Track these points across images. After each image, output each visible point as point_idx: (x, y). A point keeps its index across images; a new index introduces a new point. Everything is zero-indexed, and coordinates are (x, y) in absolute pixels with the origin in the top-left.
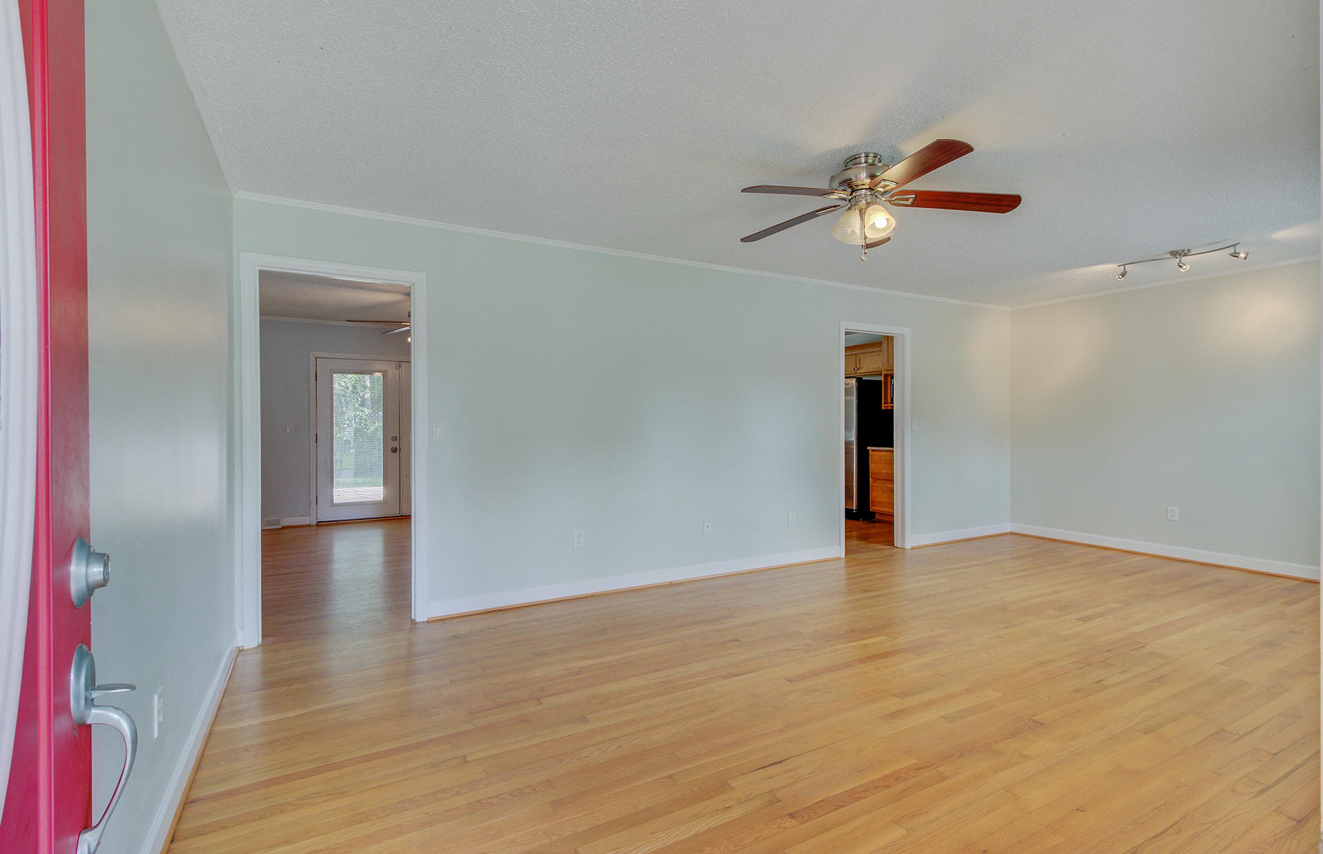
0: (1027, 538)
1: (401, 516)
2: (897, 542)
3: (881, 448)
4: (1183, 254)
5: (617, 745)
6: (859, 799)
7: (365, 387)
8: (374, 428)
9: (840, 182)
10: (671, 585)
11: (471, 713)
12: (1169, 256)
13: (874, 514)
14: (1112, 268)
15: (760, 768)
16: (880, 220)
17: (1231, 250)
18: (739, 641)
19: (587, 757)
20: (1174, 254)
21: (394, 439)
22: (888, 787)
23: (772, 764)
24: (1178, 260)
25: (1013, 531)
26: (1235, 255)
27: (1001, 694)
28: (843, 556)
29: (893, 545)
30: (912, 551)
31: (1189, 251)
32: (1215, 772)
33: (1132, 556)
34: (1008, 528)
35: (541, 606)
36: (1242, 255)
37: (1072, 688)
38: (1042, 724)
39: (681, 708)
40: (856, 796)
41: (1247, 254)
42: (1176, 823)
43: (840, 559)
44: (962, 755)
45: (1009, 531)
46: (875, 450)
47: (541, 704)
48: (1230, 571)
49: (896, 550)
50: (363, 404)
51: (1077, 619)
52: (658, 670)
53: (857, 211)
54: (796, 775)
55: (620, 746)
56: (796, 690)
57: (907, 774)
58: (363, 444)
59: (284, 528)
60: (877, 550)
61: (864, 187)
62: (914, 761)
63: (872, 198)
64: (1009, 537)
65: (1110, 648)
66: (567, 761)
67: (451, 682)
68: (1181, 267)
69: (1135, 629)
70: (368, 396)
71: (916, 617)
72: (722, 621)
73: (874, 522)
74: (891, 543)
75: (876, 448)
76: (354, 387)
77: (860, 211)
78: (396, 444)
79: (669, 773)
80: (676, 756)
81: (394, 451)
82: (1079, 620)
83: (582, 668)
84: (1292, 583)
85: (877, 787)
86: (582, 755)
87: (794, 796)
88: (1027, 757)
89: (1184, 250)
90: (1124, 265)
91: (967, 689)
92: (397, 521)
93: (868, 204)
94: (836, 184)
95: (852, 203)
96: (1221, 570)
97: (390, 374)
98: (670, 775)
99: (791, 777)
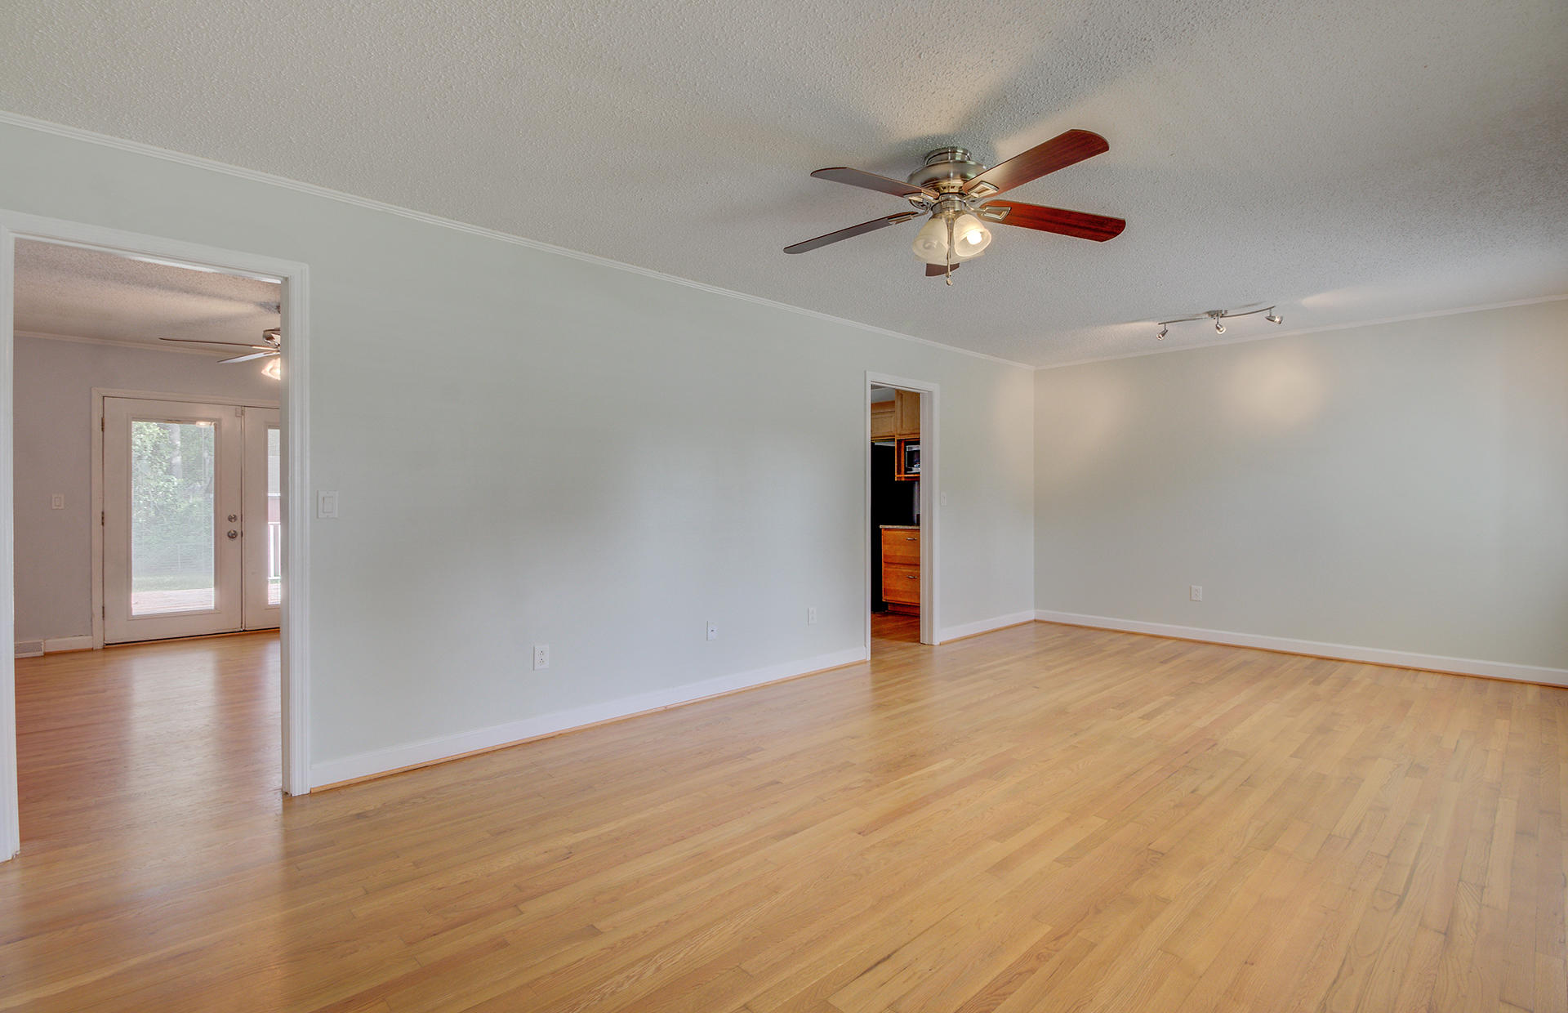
0: (1053, 626)
1: (244, 631)
2: (924, 638)
3: (895, 527)
4: (1220, 315)
5: (654, 968)
6: (1005, 996)
7: (174, 448)
8: (187, 505)
9: (923, 182)
10: (667, 711)
11: (411, 944)
12: (1207, 316)
13: (886, 604)
14: (1153, 326)
15: (865, 972)
16: (973, 234)
17: (1267, 314)
18: (778, 783)
19: (613, 993)
20: (1214, 314)
21: (231, 519)
22: (1033, 971)
23: (879, 963)
24: (1216, 321)
25: (1037, 618)
26: (1271, 319)
27: (1106, 821)
28: (869, 658)
29: (919, 641)
30: (942, 647)
31: (1226, 311)
32: (1349, 888)
33: (1160, 640)
34: (1031, 615)
35: (488, 756)
36: (1277, 320)
37: (1172, 804)
38: (1163, 854)
39: (731, 892)
40: (1000, 991)
41: (1282, 318)
42: (1344, 960)
43: (866, 662)
44: (1098, 911)
45: (1033, 618)
46: (889, 529)
47: (522, 913)
48: (1252, 652)
49: (923, 647)
50: (169, 472)
51: (1140, 718)
52: (683, 838)
53: (944, 220)
54: (915, 973)
55: (658, 969)
56: (873, 846)
57: (1047, 948)
58: (170, 527)
59: (47, 655)
60: (903, 649)
61: (951, 190)
62: (1049, 928)
63: (961, 206)
64: (1033, 626)
65: (1186, 750)
66: (583, 1006)
67: (367, 893)
68: (1218, 328)
69: (1199, 724)
70: (178, 460)
71: (977, 730)
72: (748, 757)
73: (886, 615)
74: (916, 638)
75: (891, 527)
76: (156, 447)
77: (948, 220)
78: (235, 526)
79: (743, 1001)
80: (744, 971)
81: (232, 536)
82: (1142, 718)
83: (571, 847)
84: (1309, 661)
85: (1020, 974)
86: (605, 991)
87: (923, 1007)
88: (1166, 902)
89: (1221, 311)
90: (1165, 323)
91: (1068, 819)
92: (238, 639)
93: (958, 213)
94: (916, 184)
95: (936, 210)
96: (1242, 651)
97: (225, 425)
98: (745, 1005)
99: (910, 978)
